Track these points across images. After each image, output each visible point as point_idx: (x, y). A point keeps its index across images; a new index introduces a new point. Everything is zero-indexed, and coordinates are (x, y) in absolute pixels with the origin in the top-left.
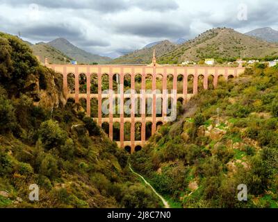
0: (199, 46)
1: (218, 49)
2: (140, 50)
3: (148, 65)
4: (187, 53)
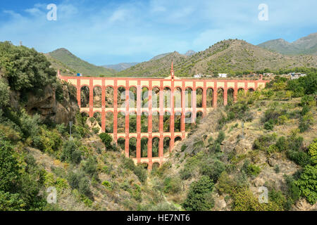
0: (209, 59)
1: (230, 61)
2: (148, 62)
3: (166, 78)
4: (198, 65)
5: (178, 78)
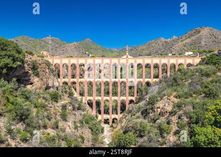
5: (131, 57)
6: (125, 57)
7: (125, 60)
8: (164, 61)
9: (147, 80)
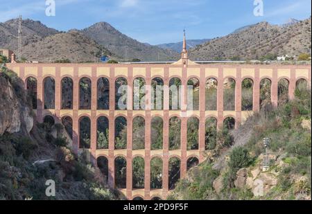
3: (175, 63)
5: (193, 63)
6: (180, 62)
7: (181, 69)
8: (265, 72)
9: (227, 113)
